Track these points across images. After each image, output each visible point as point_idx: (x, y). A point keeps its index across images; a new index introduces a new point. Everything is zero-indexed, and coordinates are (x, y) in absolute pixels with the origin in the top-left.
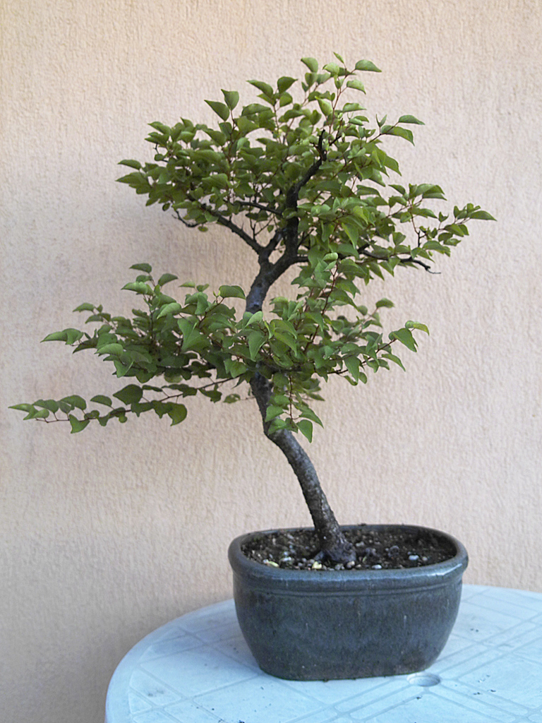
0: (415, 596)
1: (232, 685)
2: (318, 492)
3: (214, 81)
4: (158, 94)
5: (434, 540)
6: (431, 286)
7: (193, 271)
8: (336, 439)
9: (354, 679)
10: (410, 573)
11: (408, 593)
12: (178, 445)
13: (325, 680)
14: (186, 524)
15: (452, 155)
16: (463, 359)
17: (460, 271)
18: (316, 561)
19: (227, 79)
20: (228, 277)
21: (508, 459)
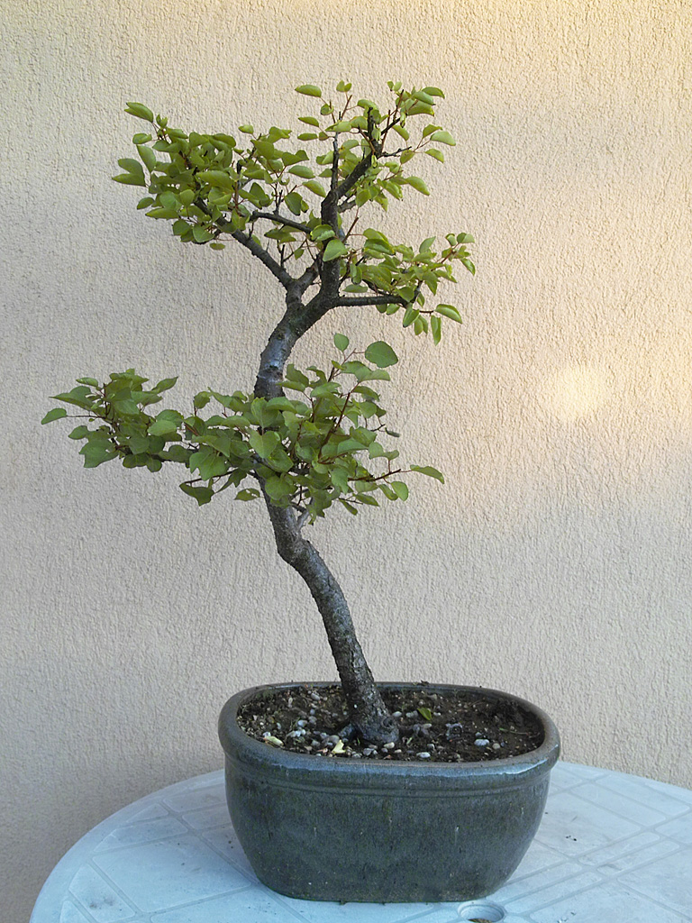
0: (474, 801)
1: (212, 899)
2: (350, 641)
3: (257, 24)
4: (174, 42)
5: (518, 716)
6: (561, 342)
7: (216, 303)
8: (409, 552)
9: (383, 903)
10: (467, 770)
11: (462, 797)
12: (185, 548)
13: (341, 902)
14: (194, 655)
15: (604, 148)
16: (599, 449)
17: (604, 322)
18: (340, 738)
19: (275, 21)
20: (266, 315)
21: (653, 594)
